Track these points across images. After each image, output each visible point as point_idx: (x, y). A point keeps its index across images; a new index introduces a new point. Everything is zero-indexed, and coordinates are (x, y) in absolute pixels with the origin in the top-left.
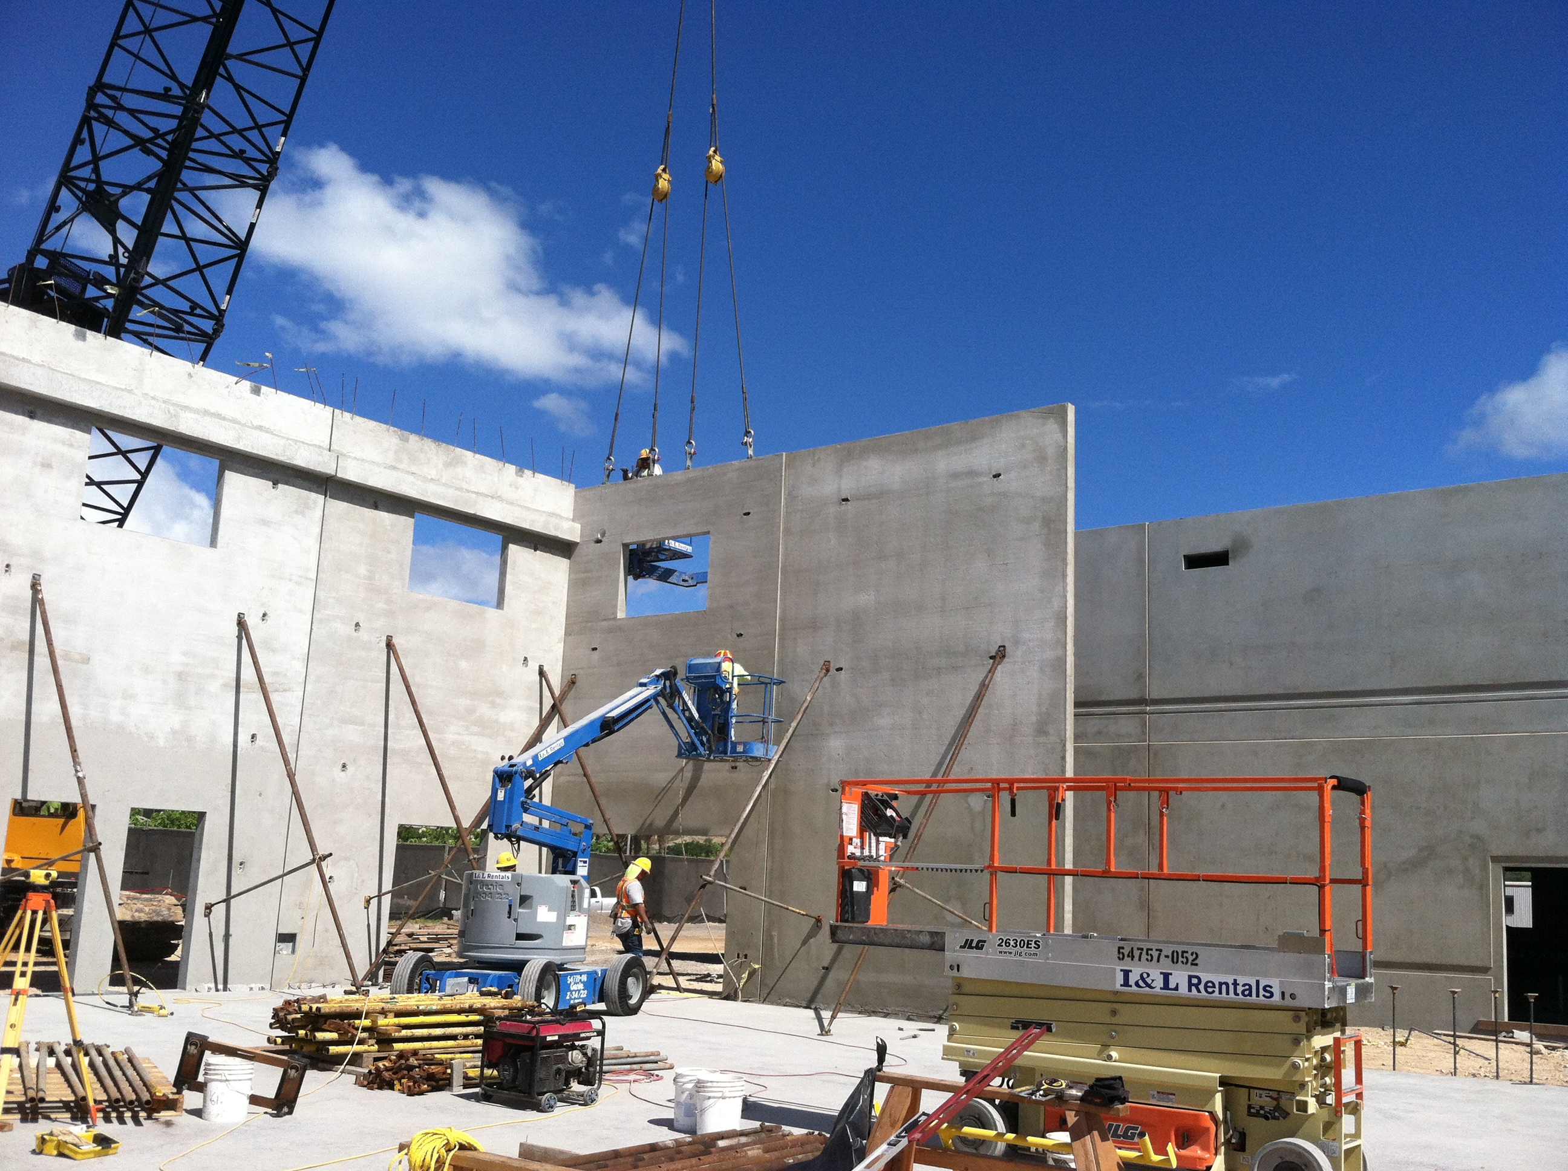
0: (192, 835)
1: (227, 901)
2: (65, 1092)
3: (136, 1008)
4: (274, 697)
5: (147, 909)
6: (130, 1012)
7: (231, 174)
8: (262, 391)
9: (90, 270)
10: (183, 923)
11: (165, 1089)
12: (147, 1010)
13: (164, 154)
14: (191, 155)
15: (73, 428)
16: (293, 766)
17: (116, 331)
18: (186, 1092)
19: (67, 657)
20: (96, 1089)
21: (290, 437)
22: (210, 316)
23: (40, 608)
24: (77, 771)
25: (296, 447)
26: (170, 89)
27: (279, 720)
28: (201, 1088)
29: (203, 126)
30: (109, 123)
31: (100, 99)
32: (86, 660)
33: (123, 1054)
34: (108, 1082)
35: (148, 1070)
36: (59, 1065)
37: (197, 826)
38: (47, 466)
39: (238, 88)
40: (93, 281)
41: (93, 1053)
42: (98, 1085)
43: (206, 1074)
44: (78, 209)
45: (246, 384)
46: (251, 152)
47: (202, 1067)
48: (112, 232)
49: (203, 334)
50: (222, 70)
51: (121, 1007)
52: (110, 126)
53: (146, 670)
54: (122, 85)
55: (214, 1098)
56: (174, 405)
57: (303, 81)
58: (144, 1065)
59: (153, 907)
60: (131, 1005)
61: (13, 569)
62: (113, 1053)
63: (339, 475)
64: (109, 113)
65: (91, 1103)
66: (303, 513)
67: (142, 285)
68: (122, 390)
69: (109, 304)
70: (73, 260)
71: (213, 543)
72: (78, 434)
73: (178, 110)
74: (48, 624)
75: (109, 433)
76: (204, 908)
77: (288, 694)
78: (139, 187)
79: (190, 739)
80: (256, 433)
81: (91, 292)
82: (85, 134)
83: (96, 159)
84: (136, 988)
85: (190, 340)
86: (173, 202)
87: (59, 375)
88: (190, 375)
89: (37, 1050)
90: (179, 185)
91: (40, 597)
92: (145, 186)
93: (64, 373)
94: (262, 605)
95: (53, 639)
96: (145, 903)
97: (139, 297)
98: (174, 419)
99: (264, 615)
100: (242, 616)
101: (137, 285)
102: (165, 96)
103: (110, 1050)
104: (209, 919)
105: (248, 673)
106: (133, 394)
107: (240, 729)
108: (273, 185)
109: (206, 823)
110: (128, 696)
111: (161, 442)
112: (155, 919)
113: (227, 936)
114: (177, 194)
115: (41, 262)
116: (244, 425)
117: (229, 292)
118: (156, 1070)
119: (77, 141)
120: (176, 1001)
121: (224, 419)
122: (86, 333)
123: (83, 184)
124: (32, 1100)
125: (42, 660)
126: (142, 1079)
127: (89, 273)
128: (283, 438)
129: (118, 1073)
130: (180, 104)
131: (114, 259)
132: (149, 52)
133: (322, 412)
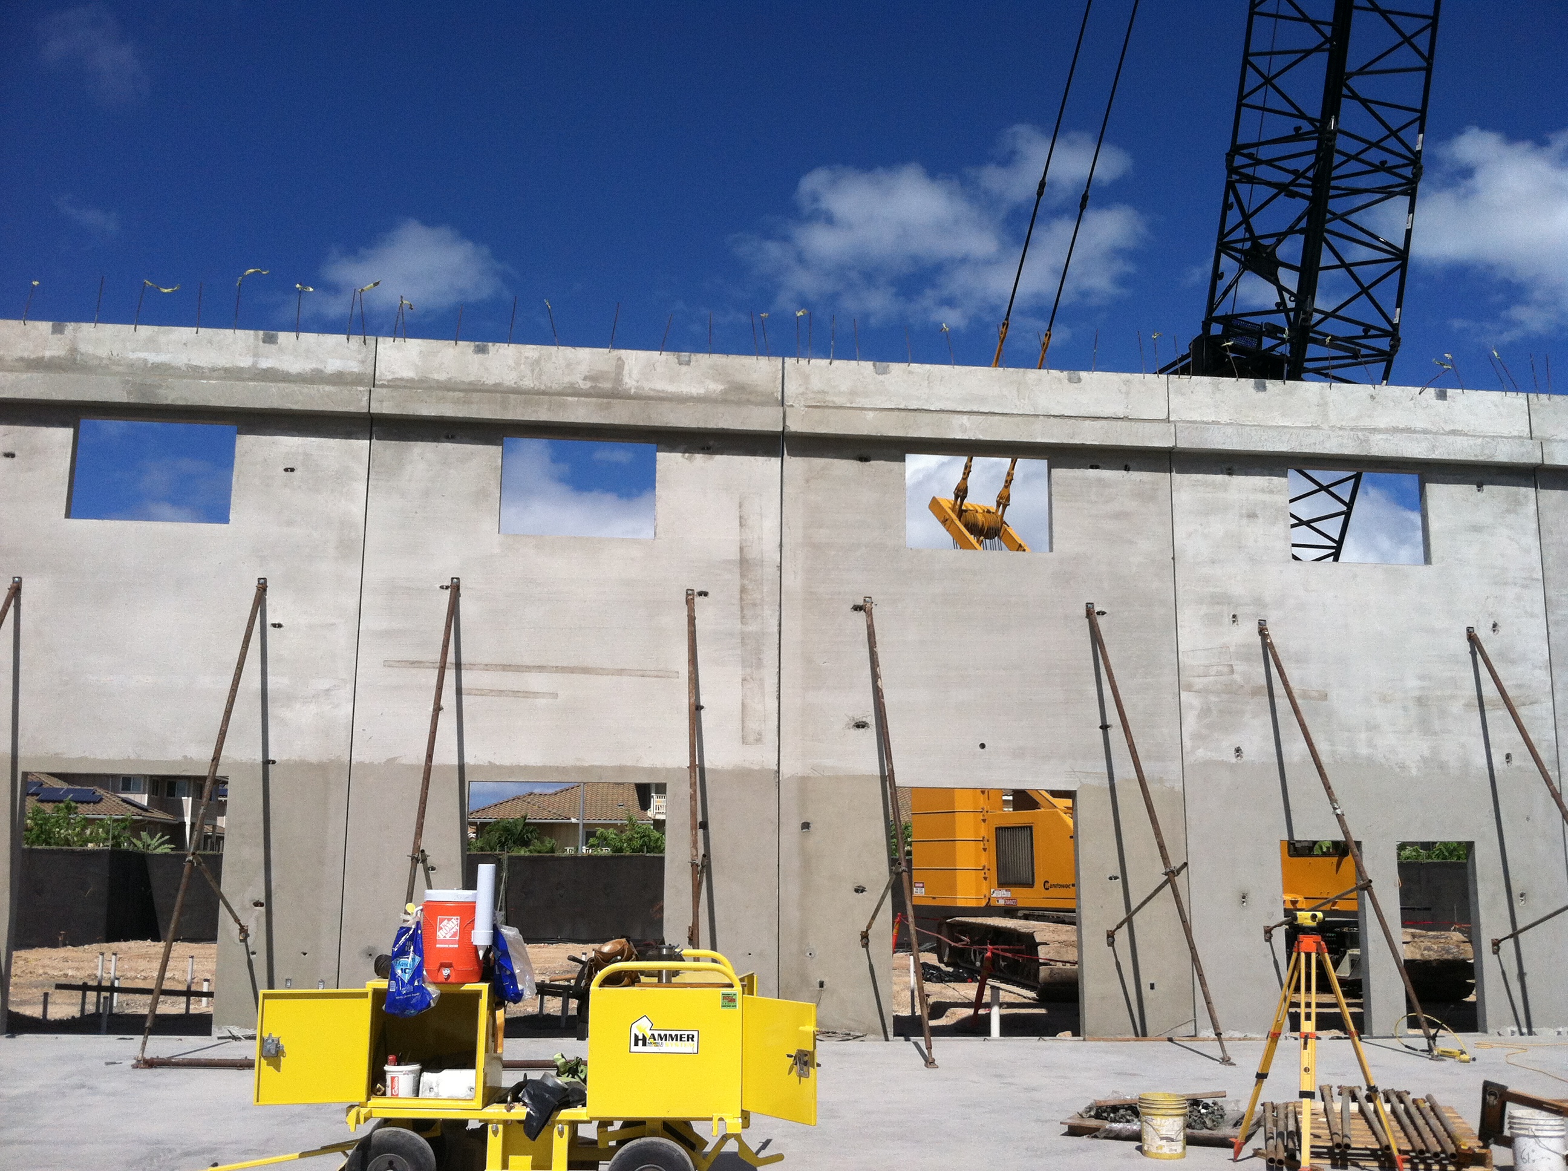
0: (1464, 866)
1: (1515, 935)
2: (1369, 1140)
3: (1435, 1053)
4: (1522, 712)
5: (1435, 947)
6: (1430, 1057)
7: (1377, 188)
8: (1448, 394)
9: (1262, 323)
10: (1472, 961)
11: (1471, 1143)
12: (1446, 1055)
13: (1308, 192)
14: (1333, 183)
15: (1270, 475)
16: (1556, 784)
17: (1296, 375)
18: (1494, 1147)
19: (1305, 696)
20: (1400, 1138)
21: (1486, 434)
22: (1385, 334)
23: (1271, 653)
24: (1335, 809)
25: (1495, 443)
26: (1300, 128)
27: (1531, 737)
28: (1509, 1142)
29: (1339, 152)
30: (1251, 180)
31: (1239, 161)
32: (1324, 697)
33: (1425, 1102)
34: (1411, 1129)
35: (1451, 1121)
36: (1362, 1111)
37: (1467, 858)
38: (1252, 516)
39: (1364, 102)
40: (1266, 333)
41: (1394, 1099)
42: (1402, 1135)
43: (1511, 1128)
44: (1239, 270)
45: (1431, 392)
46: (1393, 161)
47: (1506, 1121)
48: (1275, 281)
49: (1381, 353)
50: (1345, 91)
51: (1421, 1051)
52: (1253, 183)
53: (1384, 699)
54: (1255, 140)
55: (1525, 1155)
56: (1362, 430)
57: (1428, 71)
58: (1447, 1115)
59: (1442, 945)
60: (1430, 1050)
61: (1239, 619)
62: (1414, 1101)
63: (1547, 462)
64: (1249, 171)
65: (1396, 1153)
66: (1515, 511)
67: (1313, 323)
68: (1308, 428)
69: (1285, 349)
70: (1243, 319)
71: (1427, 560)
72: (1276, 480)
73: (1312, 145)
74: (1281, 666)
75: (1307, 472)
76: (1491, 945)
77: (1536, 706)
78: (1291, 231)
79: (1442, 766)
80: (1451, 439)
81: (1267, 342)
82: (1232, 199)
83: (1246, 218)
84: (1432, 1032)
85: (1366, 363)
86: (1325, 234)
87: (1248, 428)
88: (1372, 397)
89: (1340, 1094)
90: (1328, 216)
91: (1269, 641)
92: (1297, 228)
93: (1252, 426)
94: (1491, 615)
95: (1288, 680)
96: (1432, 940)
97: (1311, 335)
98: (1364, 444)
99: (1495, 625)
100: (1471, 630)
101: (1307, 324)
102: (1298, 136)
103: (1411, 1097)
104: (1499, 956)
105: (1489, 690)
106: (1322, 429)
107: (1492, 750)
108: (1421, 186)
109: (1476, 852)
110: (1372, 727)
111: (1359, 470)
112: (1446, 957)
113: (1522, 975)
114: (1328, 226)
115: (1216, 329)
116: (1436, 433)
117: (1399, 304)
118: (1460, 1120)
119: (1226, 207)
120: (1478, 1045)
121: (1415, 432)
122: (1265, 384)
123: (1239, 246)
124: (1338, 1146)
125: (1283, 703)
126: (1446, 1130)
127: (1261, 326)
128: (1479, 437)
129: (1420, 1122)
130: (1313, 139)
131: (1281, 306)
132: (1275, 101)
133: (1517, 400)
